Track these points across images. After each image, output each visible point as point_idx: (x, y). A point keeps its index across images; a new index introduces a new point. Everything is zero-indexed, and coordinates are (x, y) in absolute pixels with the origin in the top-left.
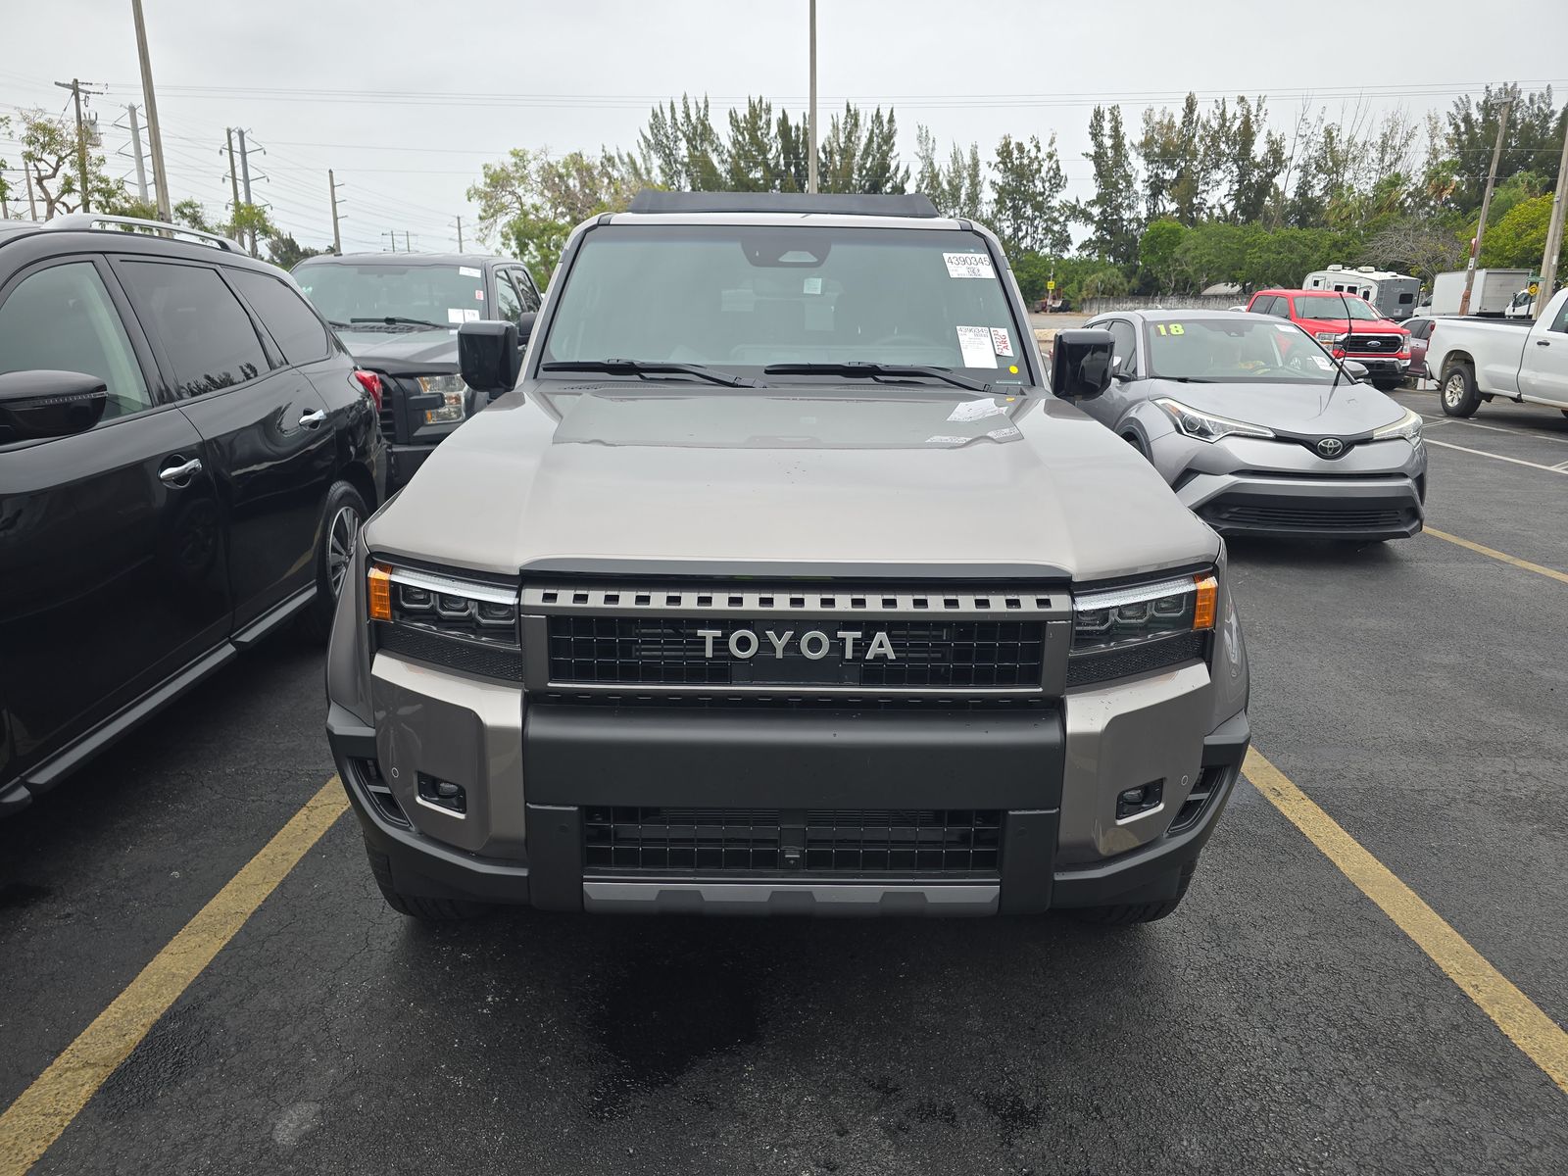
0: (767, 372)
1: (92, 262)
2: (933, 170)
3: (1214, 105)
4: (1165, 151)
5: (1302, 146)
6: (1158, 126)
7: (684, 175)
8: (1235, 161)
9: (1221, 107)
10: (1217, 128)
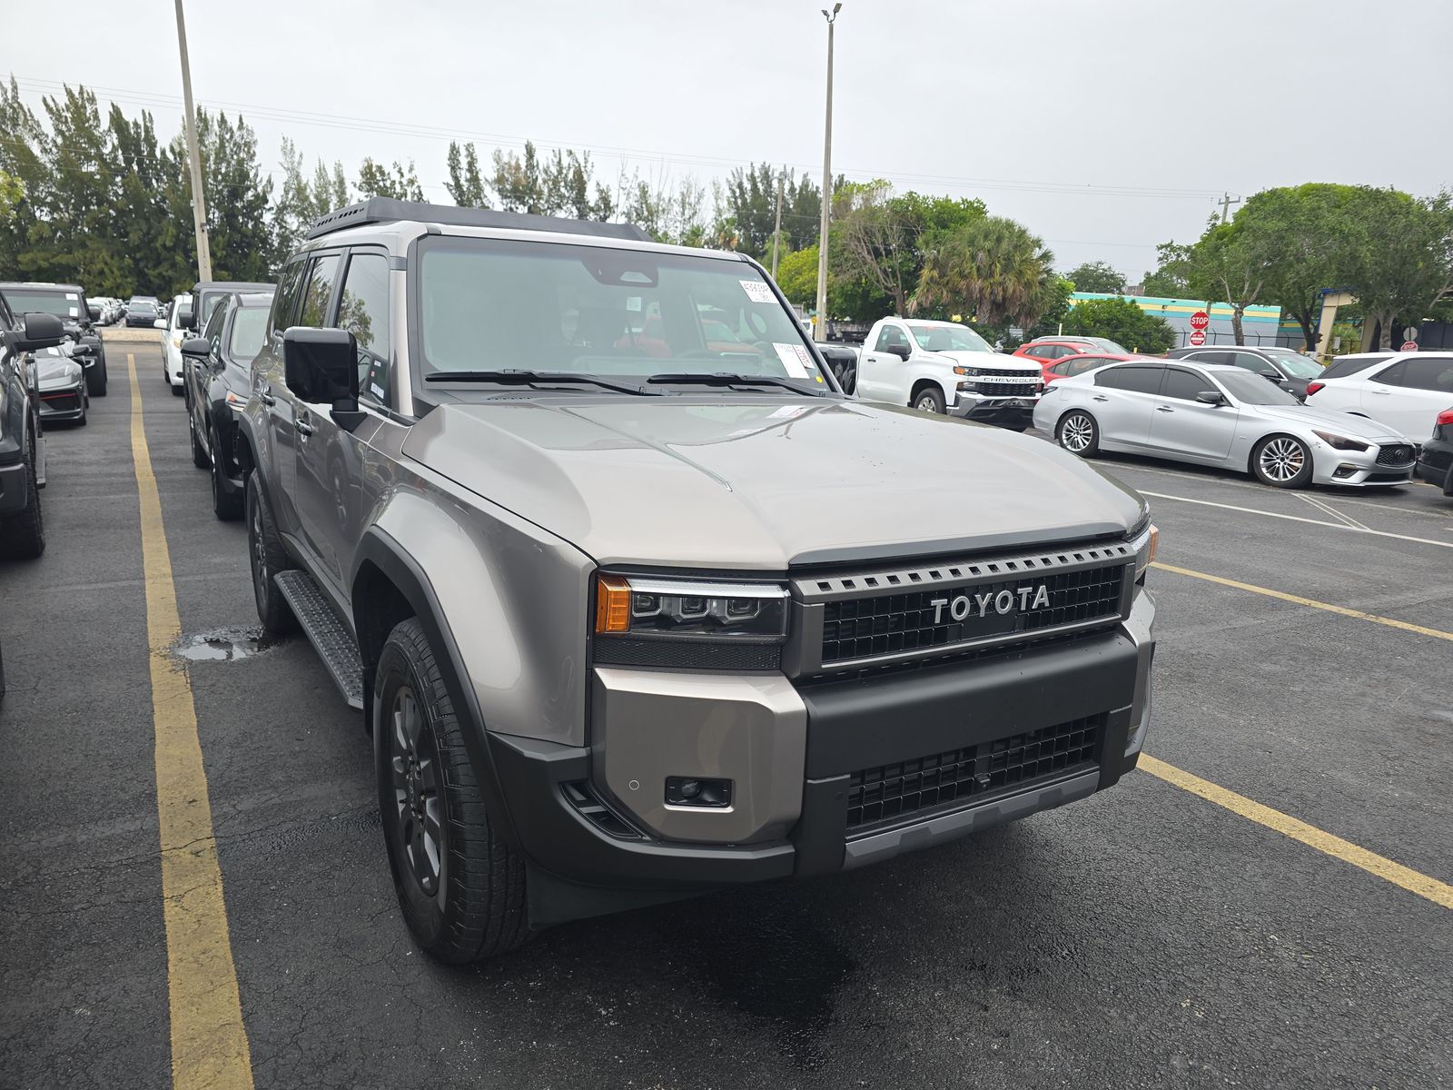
2: (299, 183)
3: (552, 153)
4: (515, 190)
5: (625, 197)
6: (507, 166)
8: (574, 203)
9: (558, 156)
10: (556, 174)
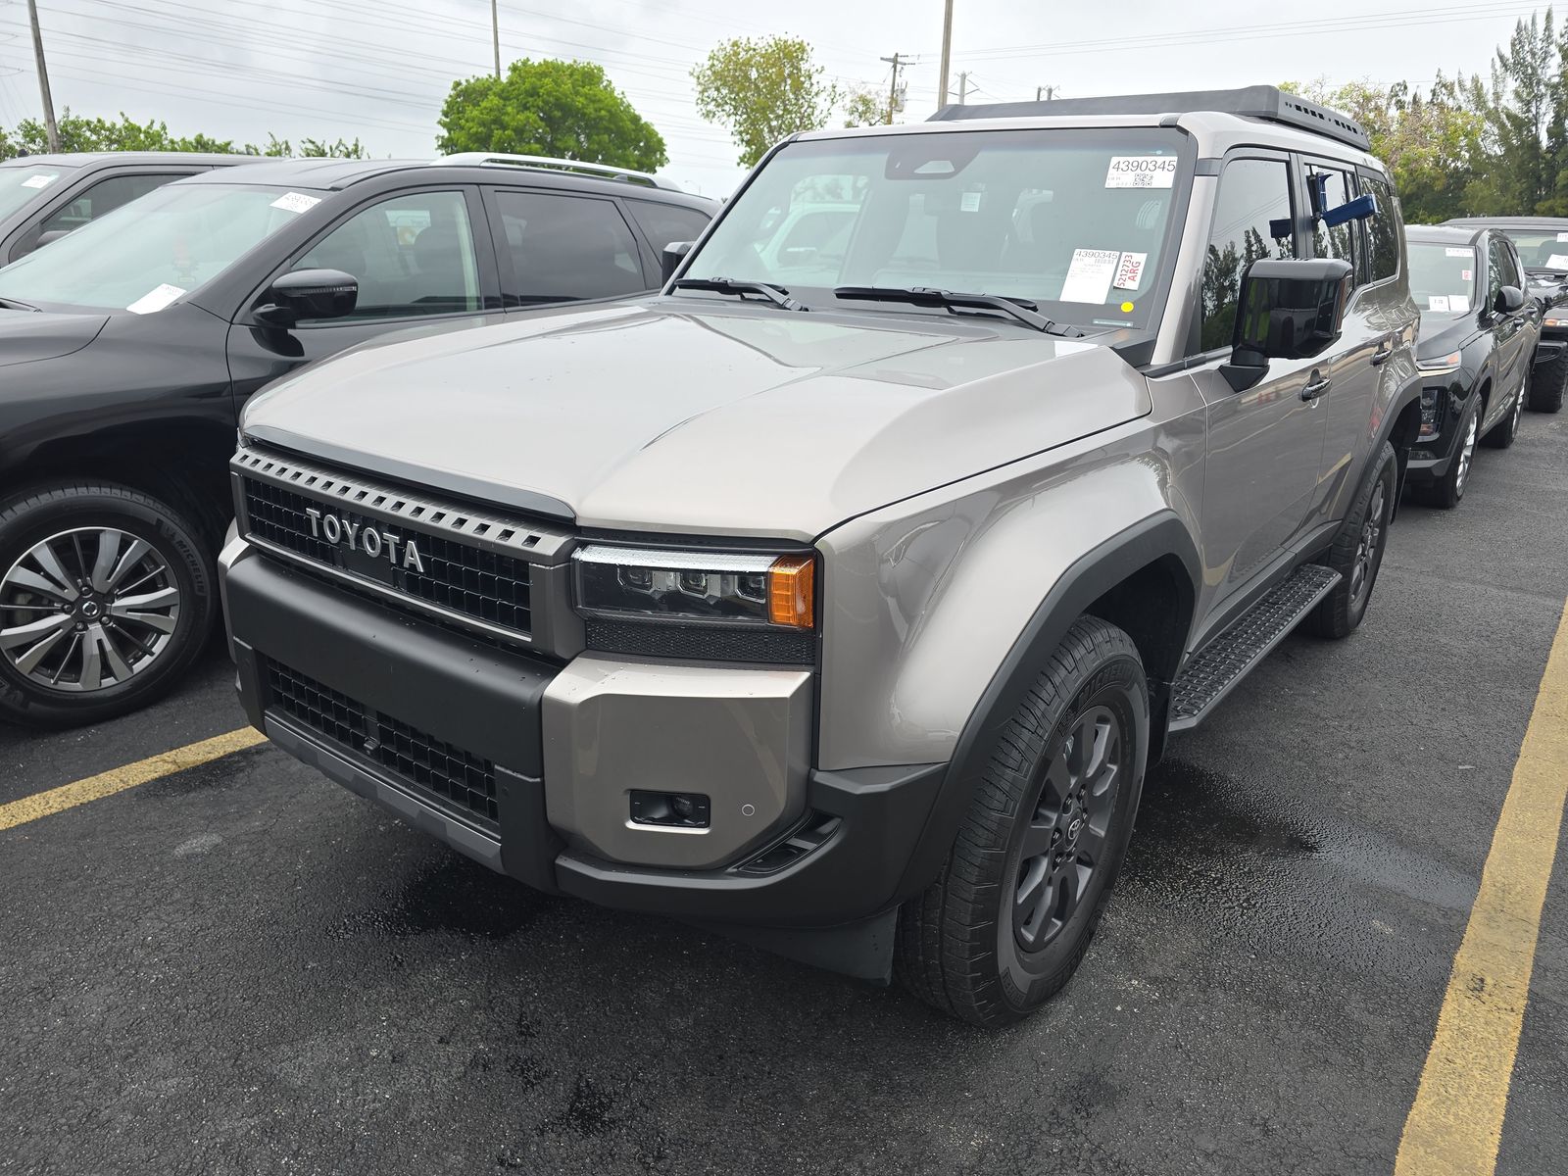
0: (839, 296)
1: (462, 191)
7: (1547, 100)
